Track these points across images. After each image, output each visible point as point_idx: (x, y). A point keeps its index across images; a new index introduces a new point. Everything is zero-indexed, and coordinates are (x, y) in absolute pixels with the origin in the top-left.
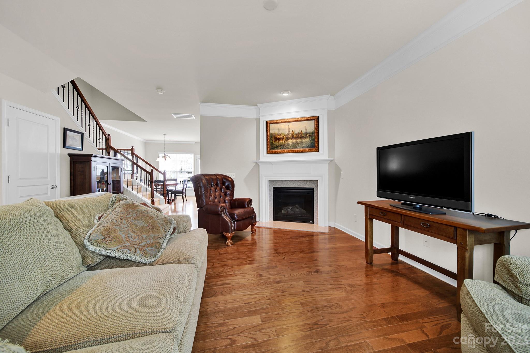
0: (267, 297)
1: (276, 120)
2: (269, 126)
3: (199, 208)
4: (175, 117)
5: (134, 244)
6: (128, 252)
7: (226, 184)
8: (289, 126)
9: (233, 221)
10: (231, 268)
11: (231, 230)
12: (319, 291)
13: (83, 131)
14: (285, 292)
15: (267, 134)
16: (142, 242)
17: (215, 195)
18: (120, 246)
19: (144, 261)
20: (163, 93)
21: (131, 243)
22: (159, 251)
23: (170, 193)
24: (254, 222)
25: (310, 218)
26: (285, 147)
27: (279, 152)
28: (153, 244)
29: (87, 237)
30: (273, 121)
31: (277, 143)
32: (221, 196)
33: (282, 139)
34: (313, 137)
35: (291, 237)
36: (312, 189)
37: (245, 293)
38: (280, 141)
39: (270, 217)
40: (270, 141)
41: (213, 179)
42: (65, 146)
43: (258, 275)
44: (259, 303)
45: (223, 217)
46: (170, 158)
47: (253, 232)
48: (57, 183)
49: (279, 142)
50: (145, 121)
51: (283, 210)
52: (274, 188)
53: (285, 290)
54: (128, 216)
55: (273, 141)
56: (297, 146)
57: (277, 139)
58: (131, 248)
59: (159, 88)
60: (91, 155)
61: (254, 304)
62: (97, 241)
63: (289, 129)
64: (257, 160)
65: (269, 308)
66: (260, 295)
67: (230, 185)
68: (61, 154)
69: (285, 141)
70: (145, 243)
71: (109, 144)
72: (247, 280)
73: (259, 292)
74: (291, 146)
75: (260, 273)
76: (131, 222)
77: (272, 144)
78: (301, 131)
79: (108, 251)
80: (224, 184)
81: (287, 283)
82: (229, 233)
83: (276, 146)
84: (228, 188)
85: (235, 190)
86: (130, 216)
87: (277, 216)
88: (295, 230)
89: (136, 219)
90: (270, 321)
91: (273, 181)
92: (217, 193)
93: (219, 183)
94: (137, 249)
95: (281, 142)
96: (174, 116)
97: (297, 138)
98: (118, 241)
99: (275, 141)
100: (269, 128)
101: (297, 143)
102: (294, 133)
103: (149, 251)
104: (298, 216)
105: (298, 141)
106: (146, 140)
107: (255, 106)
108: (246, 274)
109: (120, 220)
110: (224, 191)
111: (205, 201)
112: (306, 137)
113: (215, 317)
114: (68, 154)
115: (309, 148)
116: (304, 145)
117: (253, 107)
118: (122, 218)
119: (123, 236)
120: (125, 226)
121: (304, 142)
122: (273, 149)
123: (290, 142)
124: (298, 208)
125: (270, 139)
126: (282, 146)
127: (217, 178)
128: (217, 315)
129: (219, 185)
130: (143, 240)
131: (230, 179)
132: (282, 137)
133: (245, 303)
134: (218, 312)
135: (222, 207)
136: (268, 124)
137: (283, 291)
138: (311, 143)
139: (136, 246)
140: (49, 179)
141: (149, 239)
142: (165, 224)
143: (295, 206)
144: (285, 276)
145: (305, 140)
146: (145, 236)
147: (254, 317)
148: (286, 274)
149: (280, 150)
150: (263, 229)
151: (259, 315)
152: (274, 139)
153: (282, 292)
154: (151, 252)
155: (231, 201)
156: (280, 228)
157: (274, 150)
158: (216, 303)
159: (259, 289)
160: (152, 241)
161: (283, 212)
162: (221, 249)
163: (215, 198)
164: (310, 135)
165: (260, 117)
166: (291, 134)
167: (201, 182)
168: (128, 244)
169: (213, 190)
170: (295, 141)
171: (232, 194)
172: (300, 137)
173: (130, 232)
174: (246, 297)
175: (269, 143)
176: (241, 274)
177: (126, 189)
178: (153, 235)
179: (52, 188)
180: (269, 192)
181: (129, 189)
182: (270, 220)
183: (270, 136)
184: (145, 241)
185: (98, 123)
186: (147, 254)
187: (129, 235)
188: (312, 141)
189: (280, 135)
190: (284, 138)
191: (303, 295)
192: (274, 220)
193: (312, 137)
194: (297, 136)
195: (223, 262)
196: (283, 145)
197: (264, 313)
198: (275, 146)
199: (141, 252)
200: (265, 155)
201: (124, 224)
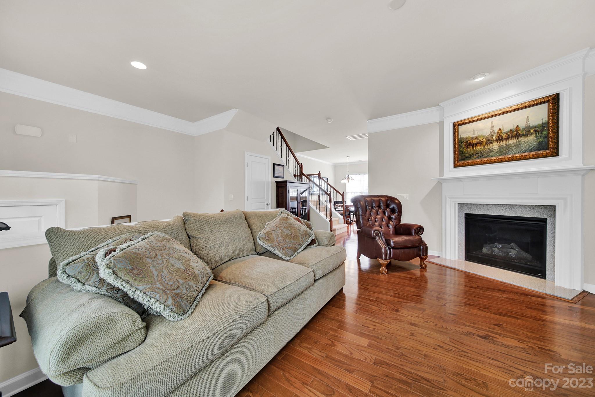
0: (389, 331)
1: (468, 119)
2: (458, 129)
3: (358, 230)
4: (351, 139)
5: (280, 245)
6: (276, 249)
7: (391, 206)
8: (492, 122)
9: (389, 248)
10: (370, 293)
11: (386, 257)
12: (465, 357)
13: (284, 164)
14: (414, 336)
15: (454, 140)
16: (285, 244)
17: (376, 218)
18: (272, 244)
19: (284, 257)
20: (332, 122)
21: (278, 244)
22: (294, 254)
23: (352, 214)
24: (423, 255)
25: (539, 269)
26: (484, 155)
27: (473, 164)
28: (291, 247)
29: (258, 235)
30: (464, 120)
31: (471, 150)
32: (383, 219)
33: (480, 143)
34: (545, 133)
35: (478, 287)
36: (544, 221)
37: (368, 318)
38: (475, 147)
39: (459, 254)
40: (459, 149)
41: (374, 200)
42: (274, 176)
43: (394, 309)
44: (376, 331)
45: (376, 241)
46: (352, 180)
47: (423, 268)
48: (270, 202)
49: (475, 149)
50: (327, 147)
51: (484, 248)
52: (466, 215)
53: (415, 335)
54: (281, 226)
55: (463, 148)
56: (509, 151)
57: (472, 145)
58: (278, 247)
59: (328, 119)
60: (286, 182)
61: (370, 330)
62: (262, 238)
63: (493, 127)
64: (440, 177)
65: (382, 340)
66: (382, 326)
67: (396, 208)
68: (271, 182)
69: (484, 146)
70: (287, 245)
71: (301, 172)
72: (379, 308)
73: (384, 323)
74: (497, 152)
75: (398, 308)
76: (282, 229)
77: (461, 153)
78: (518, 126)
79: (266, 246)
80: (388, 206)
81: (424, 330)
82: (382, 259)
83: (469, 156)
84: (393, 211)
85: (402, 213)
86: (282, 225)
87: (472, 255)
88: (494, 280)
89: (285, 228)
90: (376, 349)
91: (465, 205)
92: (379, 217)
93: (382, 204)
94: (281, 248)
95: (478, 148)
96: (349, 138)
97: (508, 138)
98: (272, 241)
99: (467, 147)
100: (458, 131)
101: (509, 146)
102: (503, 132)
103: (288, 252)
104: (512, 261)
105: (510, 143)
106: (335, 164)
107: (437, 106)
108: (382, 303)
109: (276, 227)
110: (387, 214)
111: (363, 223)
112: (527, 135)
113: (331, 322)
114: (275, 182)
115: (534, 151)
116: (524, 147)
117: (434, 108)
118: (277, 226)
119: (275, 238)
120: (278, 232)
121: (524, 144)
122: (463, 160)
123: (494, 147)
124: (515, 249)
125: (459, 146)
126: (479, 154)
127: (380, 200)
128: (333, 322)
129: (382, 207)
130: (286, 243)
131: (397, 201)
132: (480, 141)
133: (362, 325)
134: (335, 320)
135: (376, 230)
136: (456, 126)
137: (412, 334)
138: (540, 143)
139: (281, 246)
140: (266, 199)
141: (290, 243)
142: (304, 235)
143: (509, 245)
144: (427, 322)
145: (525, 140)
146: (287, 241)
147: (363, 339)
148: (431, 322)
149: (476, 161)
150: (443, 267)
151: (369, 339)
152: (465, 145)
153: (410, 334)
154: (288, 253)
155: (396, 226)
156: (469, 271)
157: (464, 162)
158: (339, 313)
159: (385, 321)
160: (291, 245)
161: (485, 250)
162: (373, 274)
163: (376, 221)
164: (537, 129)
165: (444, 119)
166: (496, 135)
167: (359, 204)
168: (277, 244)
169: (374, 212)
170: (504, 143)
171: (399, 218)
172: (515, 137)
173: (279, 236)
174: (367, 321)
175: (457, 153)
176: (376, 302)
177: (312, 208)
178: (293, 241)
179: (267, 205)
180: (458, 220)
181: (314, 208)
182: (459, 259)
183: (459, 142)
184: (287, 244)
185: (294, 156)
186: (286, 253)
187: (279, 238)
188: (541, 140)
189: (476, 138)
190: (483, 142)
191: (436, 349)
192: (466, 260)
193: (541, 132)
194: (508, 136)
195: (367, 285)
196: (481, 153)
197: (375, 341)
198: (467, 155)
199: (283, 251)
200: (450, 169)
201: (278, 230)
